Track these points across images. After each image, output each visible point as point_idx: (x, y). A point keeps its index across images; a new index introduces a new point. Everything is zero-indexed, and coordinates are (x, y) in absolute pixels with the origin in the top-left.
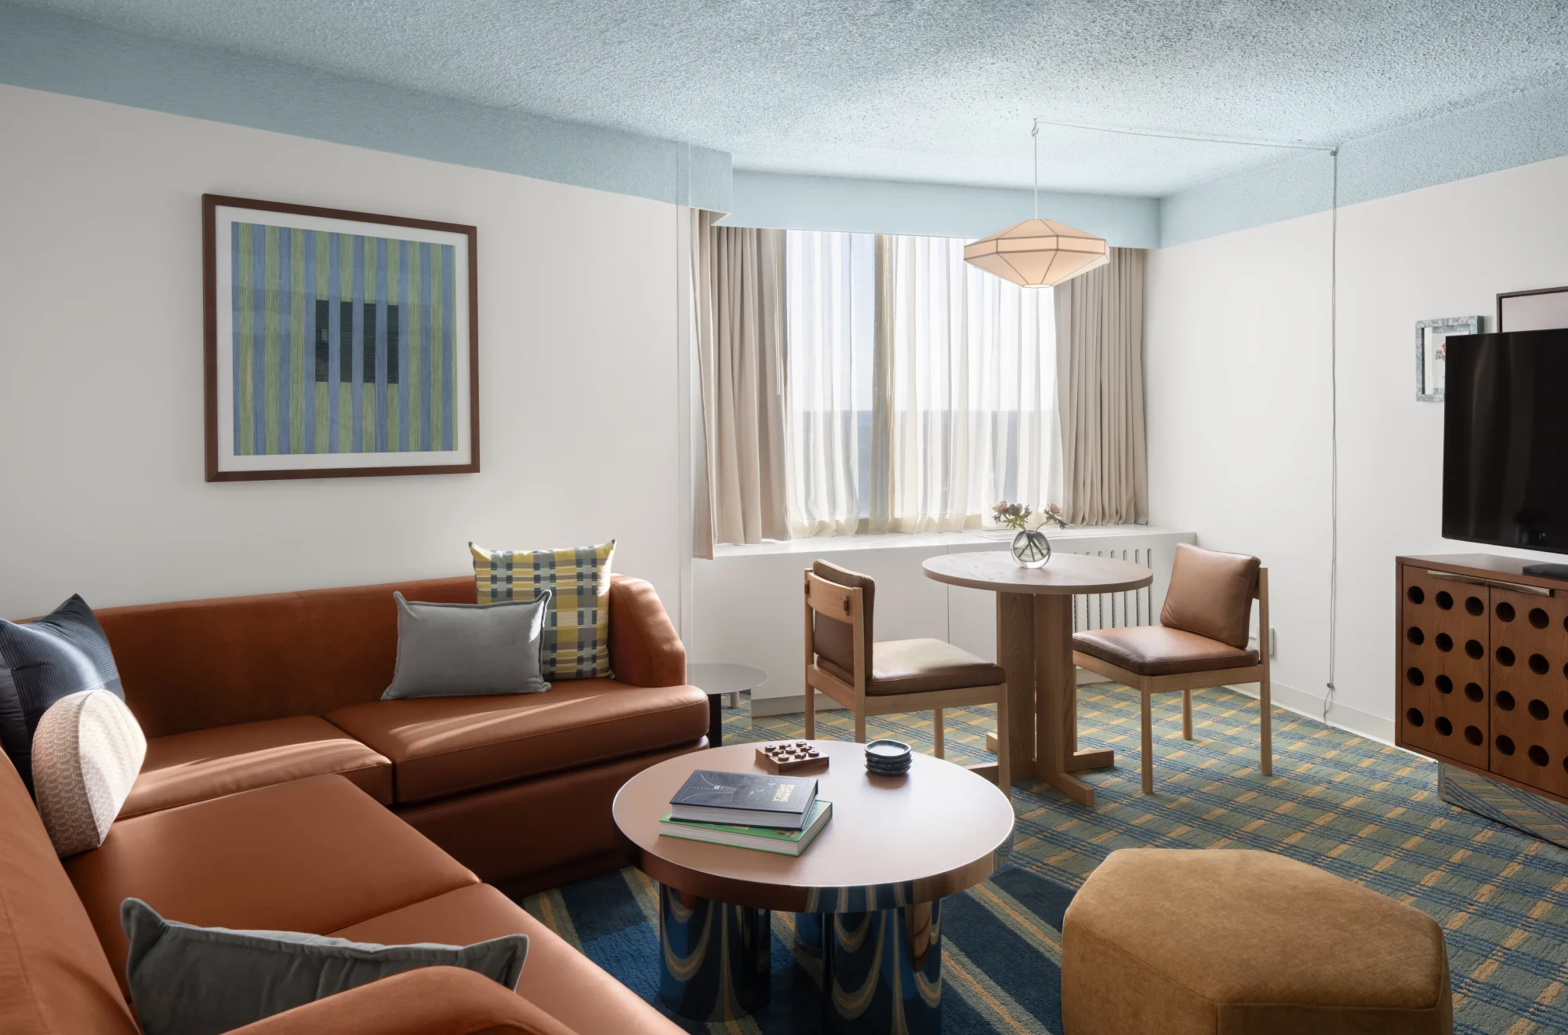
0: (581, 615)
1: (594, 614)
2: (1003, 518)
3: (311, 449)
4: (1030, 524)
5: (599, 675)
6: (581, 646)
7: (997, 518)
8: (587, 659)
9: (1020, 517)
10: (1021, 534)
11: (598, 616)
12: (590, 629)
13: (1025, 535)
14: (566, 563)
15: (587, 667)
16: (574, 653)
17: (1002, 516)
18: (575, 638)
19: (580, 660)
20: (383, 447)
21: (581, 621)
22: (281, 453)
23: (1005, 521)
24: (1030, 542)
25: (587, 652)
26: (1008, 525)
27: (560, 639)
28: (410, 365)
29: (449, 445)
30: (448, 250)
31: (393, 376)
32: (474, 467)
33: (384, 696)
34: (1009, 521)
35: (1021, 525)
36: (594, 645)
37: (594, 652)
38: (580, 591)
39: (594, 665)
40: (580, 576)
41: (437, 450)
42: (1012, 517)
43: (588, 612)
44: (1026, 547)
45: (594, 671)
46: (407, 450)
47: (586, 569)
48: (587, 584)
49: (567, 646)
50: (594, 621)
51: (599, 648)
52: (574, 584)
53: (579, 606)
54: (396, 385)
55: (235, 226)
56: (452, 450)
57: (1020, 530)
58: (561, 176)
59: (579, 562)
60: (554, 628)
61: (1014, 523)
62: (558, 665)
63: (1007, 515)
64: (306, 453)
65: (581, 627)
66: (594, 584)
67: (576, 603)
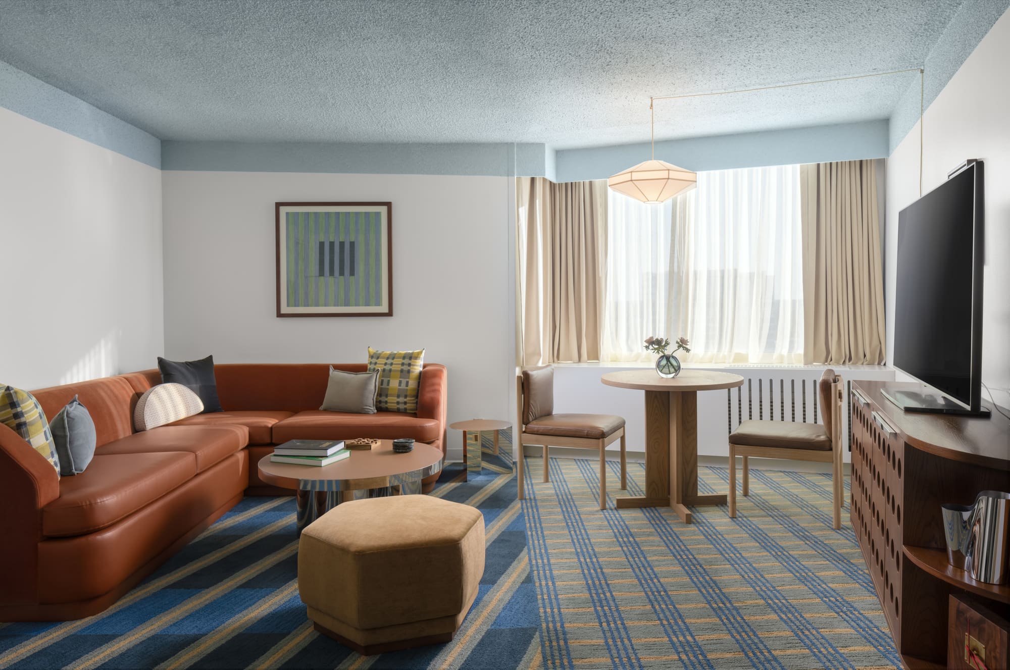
0: (400, 382)
1: (407, 383)
2: (651, 347)
3: (317, 305)
4: (668, 351)
5: (408, 411)
6: (398, 396)
7: (647, 347)
8: (402, 403)
9: (662, 346)
10: (662, 357)
11: (409, 384)
12: (405, 389)
13: (665, 358)
14: (399, 358)
15: (402, 407)
16: (395, 399)
17: (651, 346)
18: (396, 392)
19: (398, 403)
20: (347, 304)
21: (400, 385)
22: (305, 306)
23: (652, 349)
24: (667, 362)
25: (402, 399)
26: (654, 352)
27: (390, 392)
28: (360, 267)
29: (378, 303)
30: (378, 214)
31: (352, 273)
32: (390, 314)
33: (320, 408)
34: (655, 349)
35: (662, 352)
36: (406, 397)
37: (405, 400)
38: (402, 371)
39: (405, 406)
40: (403, 364)
41: (372, 306)
42: (656, 347)
43: (404, 381)
44: (666, 365)
45: (406, 409)
46: (359, 305)
47: (406, 361)
48: (405, 368)
49: (392, 395)
50: (407, 385)
51: (408, 398)
52: (399, 368)
53: (400, 378)
54: (353, 277)
55: (287, 213)
56: (379, 306)
57: (661, 354)
58: (438, 172)
59: (404, 358)
60: (388, 387)
61: (658, 350)
62: (388, 404)
63: (654, 345)
64: (315, 306)
65: (400, 388)
66: (409, 368)
67: (399, 376)
